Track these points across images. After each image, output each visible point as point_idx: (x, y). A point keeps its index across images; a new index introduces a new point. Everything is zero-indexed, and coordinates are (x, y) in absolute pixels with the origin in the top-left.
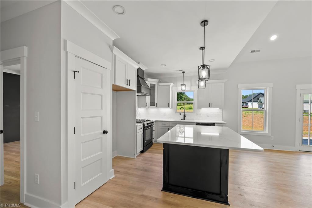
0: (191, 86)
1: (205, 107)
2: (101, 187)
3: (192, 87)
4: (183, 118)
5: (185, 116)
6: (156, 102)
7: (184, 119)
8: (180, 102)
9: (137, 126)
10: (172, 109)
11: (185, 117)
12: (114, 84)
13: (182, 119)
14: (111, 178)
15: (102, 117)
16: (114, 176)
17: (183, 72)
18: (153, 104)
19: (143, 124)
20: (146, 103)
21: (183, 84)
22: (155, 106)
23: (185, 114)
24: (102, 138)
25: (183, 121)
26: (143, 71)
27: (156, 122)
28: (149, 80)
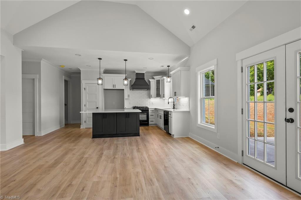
5: (174, 105)
7: (174, 108)
15: (96, 102)
20: (151, 95)
22: (160, 97)
26: (144, 73)
27: (156, 109)
28: (155, 77)
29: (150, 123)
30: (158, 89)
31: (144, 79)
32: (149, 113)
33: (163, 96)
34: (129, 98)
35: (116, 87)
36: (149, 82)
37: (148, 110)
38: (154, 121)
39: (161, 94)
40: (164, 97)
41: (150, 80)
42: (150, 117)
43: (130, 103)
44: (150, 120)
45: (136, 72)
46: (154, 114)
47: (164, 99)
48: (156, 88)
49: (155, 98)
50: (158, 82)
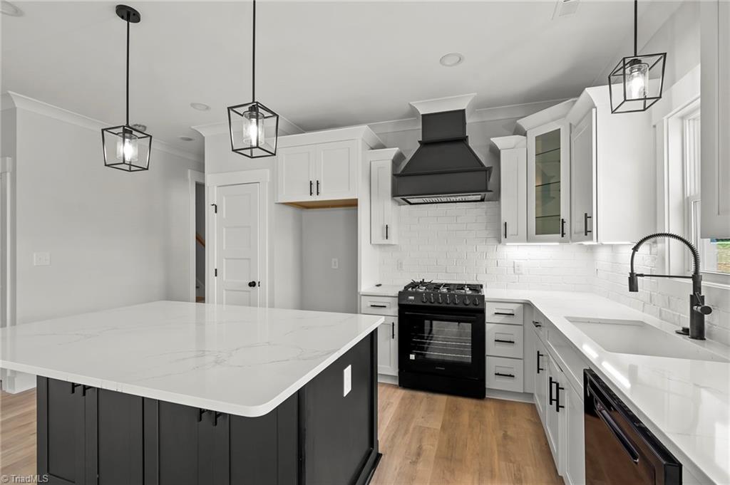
15: (250, 260)
19: (396, 295)
20: (503, 222)
22: (560, 232)
24: (250, 292)
26: (464, 111)
27: (527, 305)
28: (525, 123)
29: (491, 382)
30: (548, 188)
31: (464, 140)
32: (488, 327)
33: (578, 225)
34: (386, 242)
35: (322, 190)
36: (495, 153)
37: (482, 312)
38: (519, 375)
39: (564, 214)
40: (587, 232)
41: (499, 142)
42: (491, 348)
43: (400, 265)
44: (491, 365)
45: (422, 113)
46: (515, 333)
47: (591, 248)
48: (533, 183)
49: (528, 239)
50: (548, 147)
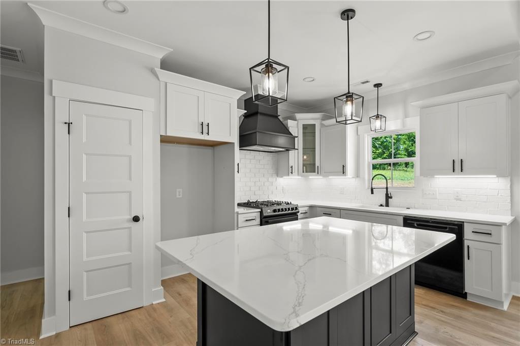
0: (406, 116)
1: (442, 172)
2: (127, 313)
3: (407, 119)
4: (384, 203)
5: (388, 197)
6: (317, 164)
7: (387, 205)
8: (379, 161)
9: (238, 213)
10: (357, 179)
11: (390, 199)
12: (163, 134)
13: (381, 205)
14: (154, 303)
15: (130, 193)
16: (164, 300)
17: (378, 85)
18: (310, 167)
19: (259, 210)
20: (290, 165)
21: (378, 116)
22: (315, 172)
23: (389, 193)
24: (130, 228)
25: (384, 209)
27: (312, 207)
28: (298, 116)
31: (277, 116)
41: (289, 122)
48: (301, 147)
49: (299, 175)
